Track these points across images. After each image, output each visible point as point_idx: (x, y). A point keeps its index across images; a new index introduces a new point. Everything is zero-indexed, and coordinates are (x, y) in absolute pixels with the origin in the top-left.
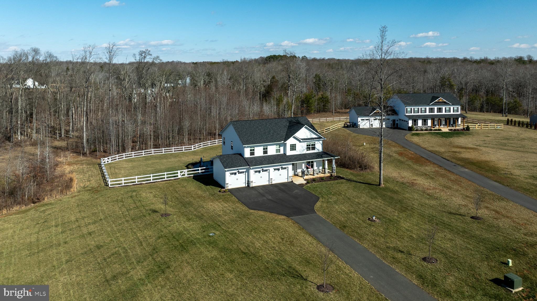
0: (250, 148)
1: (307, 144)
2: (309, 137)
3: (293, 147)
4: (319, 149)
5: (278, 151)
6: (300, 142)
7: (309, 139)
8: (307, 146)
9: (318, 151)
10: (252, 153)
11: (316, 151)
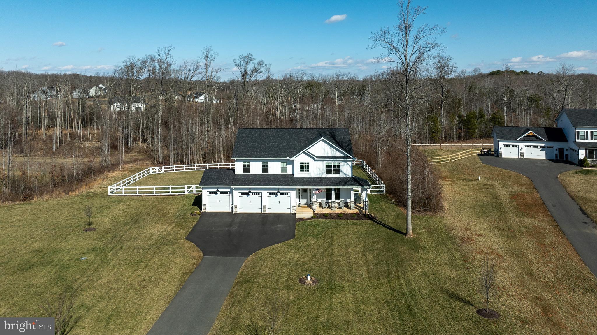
0: (244, 162)
1: (327, 164)
2: (330, 155)
3: (304, 167)
4: (347, 174)
5: (284, 170)
6: (315, 160)
7: (328, 157)
8: (327, 166)
9: (345, 176)
10: (246, 170)
11: (341, 175)
